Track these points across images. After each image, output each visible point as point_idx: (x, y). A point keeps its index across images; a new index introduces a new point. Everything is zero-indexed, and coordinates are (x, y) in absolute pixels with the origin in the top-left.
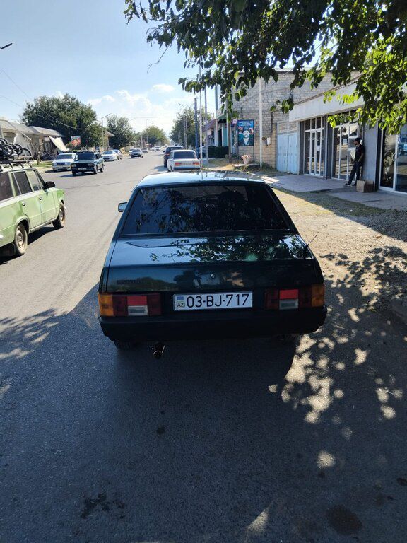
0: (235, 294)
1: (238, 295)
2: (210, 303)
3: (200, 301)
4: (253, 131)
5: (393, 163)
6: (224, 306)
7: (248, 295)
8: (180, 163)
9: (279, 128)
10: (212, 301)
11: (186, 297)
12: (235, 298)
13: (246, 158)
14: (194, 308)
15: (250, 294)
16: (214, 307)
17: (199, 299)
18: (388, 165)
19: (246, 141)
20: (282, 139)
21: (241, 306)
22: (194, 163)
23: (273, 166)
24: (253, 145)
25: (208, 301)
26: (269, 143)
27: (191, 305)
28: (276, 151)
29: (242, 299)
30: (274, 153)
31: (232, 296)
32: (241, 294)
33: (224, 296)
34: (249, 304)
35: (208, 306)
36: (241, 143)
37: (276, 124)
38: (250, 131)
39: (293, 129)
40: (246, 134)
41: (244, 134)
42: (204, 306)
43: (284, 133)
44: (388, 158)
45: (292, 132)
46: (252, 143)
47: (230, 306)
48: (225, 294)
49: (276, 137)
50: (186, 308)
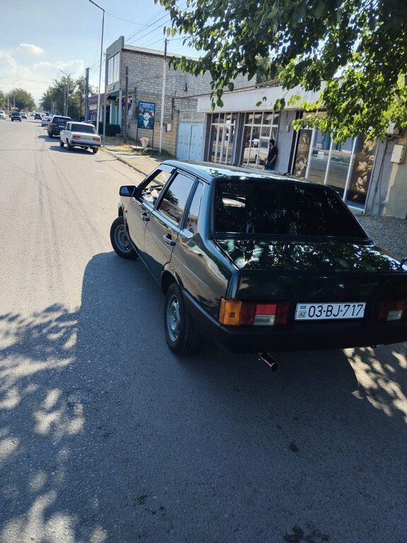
0: (352, 305)
1: (354, 306)
2: (329, 313)
3: (320, 311)
4: (153, 114)
5: (305, 168)
6: (340, 316)
7: (362, 305)
8: (79, 137)
9: (181, 116)
10: (331, 311)
11: (308, 306)
12: (351, 308)
13: (144, 140)
14: (315, 318)
15: (364, 304)
16: (332, 317)
17: (320, 308)
18: (299, 170)
19: (146, 123)
20: (184, 128)
21: (353, 317)
22: (94, 139)
23: (173, 154)
24: (153, 128)
25: (328, 311)
26: (169, 129)
27: (311, 314)
28: (177, 139)
29: (357, 309)
30: (174, 140)
31: (349, 306)
32: (357, 305)
33: (342, 305)
34: (361, 315)
35: (327, 316)
36: (140, 125)
37: (179, 112)
38: (150, 114)
39: (199, 120)
40: (147, 116)
41: (145, 116)
42: (323, 317)
43: (188, 122)
44: (301, 163)
45: (196, 122)
46: (151, 126)
47: (345, 317)
48: (344, 305)
49: (178, 125)
50: (307, 318)
